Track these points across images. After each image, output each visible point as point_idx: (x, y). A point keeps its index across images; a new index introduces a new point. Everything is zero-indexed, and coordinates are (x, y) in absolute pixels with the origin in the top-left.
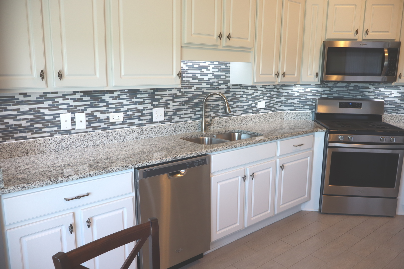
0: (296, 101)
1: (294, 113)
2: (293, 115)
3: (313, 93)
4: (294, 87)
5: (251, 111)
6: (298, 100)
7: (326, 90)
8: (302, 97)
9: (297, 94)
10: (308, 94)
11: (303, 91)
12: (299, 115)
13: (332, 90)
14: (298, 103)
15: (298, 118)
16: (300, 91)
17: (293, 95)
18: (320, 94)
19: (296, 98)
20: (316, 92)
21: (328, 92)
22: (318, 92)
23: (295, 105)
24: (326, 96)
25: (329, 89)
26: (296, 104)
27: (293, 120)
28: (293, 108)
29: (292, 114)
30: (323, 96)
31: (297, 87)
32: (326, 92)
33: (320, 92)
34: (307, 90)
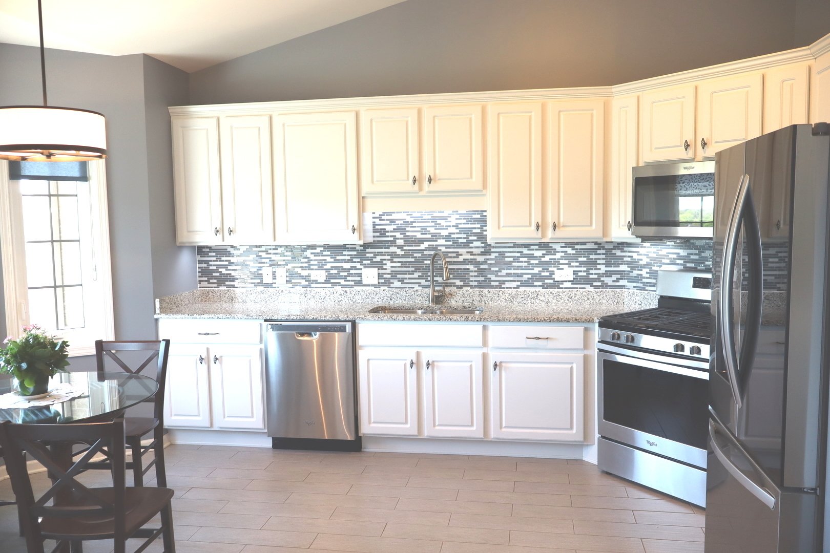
0: (644, 272)
1: (640, 294)
2: (637, 298)
3: (671, 258)
4: (641, 247)
5: (540, 283)
6: (648, 270)
7: (692, 254)
8: (654, 266)
9: (645, 261)
10: (664, 261)
11: (655, 255)
12: (647, 297)
13: (703, 255)
14: (648, 275)
15: (646, 303)
16: (651, 255)
17: (641, 262)
18: (682, 262)
19: (644, 266)
20: (675, 256)
21: (696, 257)
22: (680, 257)
23: (644, 280)
24: (692, 265)
25: (697, 252)
26: (644, 278)
27: (639, 306)
28: (641, 285)
29: (637, 295)
30: (689, 265)
31: (645, 247)
32: (692, 257)
33: (682, 256)
34: (660, 253)
